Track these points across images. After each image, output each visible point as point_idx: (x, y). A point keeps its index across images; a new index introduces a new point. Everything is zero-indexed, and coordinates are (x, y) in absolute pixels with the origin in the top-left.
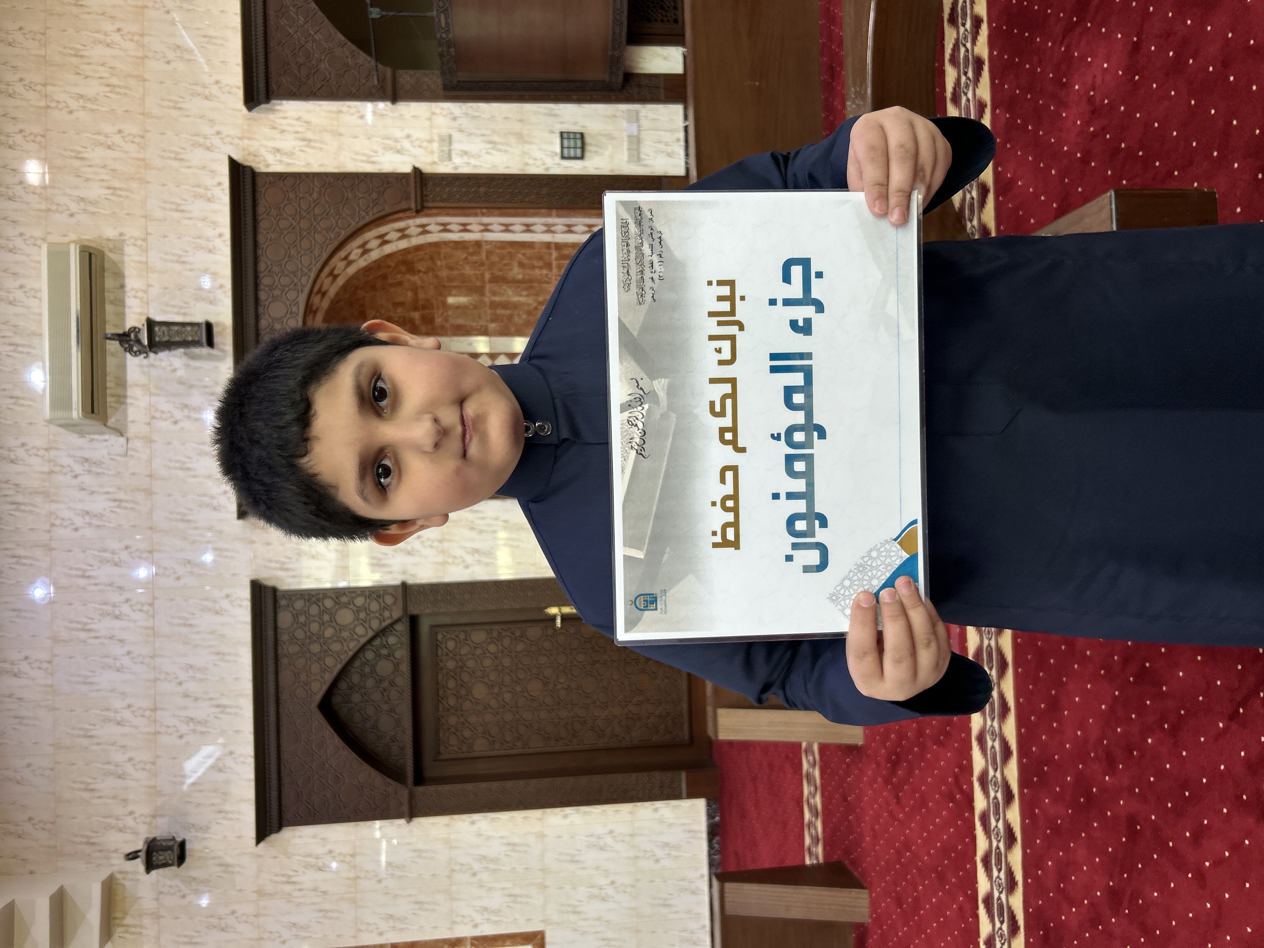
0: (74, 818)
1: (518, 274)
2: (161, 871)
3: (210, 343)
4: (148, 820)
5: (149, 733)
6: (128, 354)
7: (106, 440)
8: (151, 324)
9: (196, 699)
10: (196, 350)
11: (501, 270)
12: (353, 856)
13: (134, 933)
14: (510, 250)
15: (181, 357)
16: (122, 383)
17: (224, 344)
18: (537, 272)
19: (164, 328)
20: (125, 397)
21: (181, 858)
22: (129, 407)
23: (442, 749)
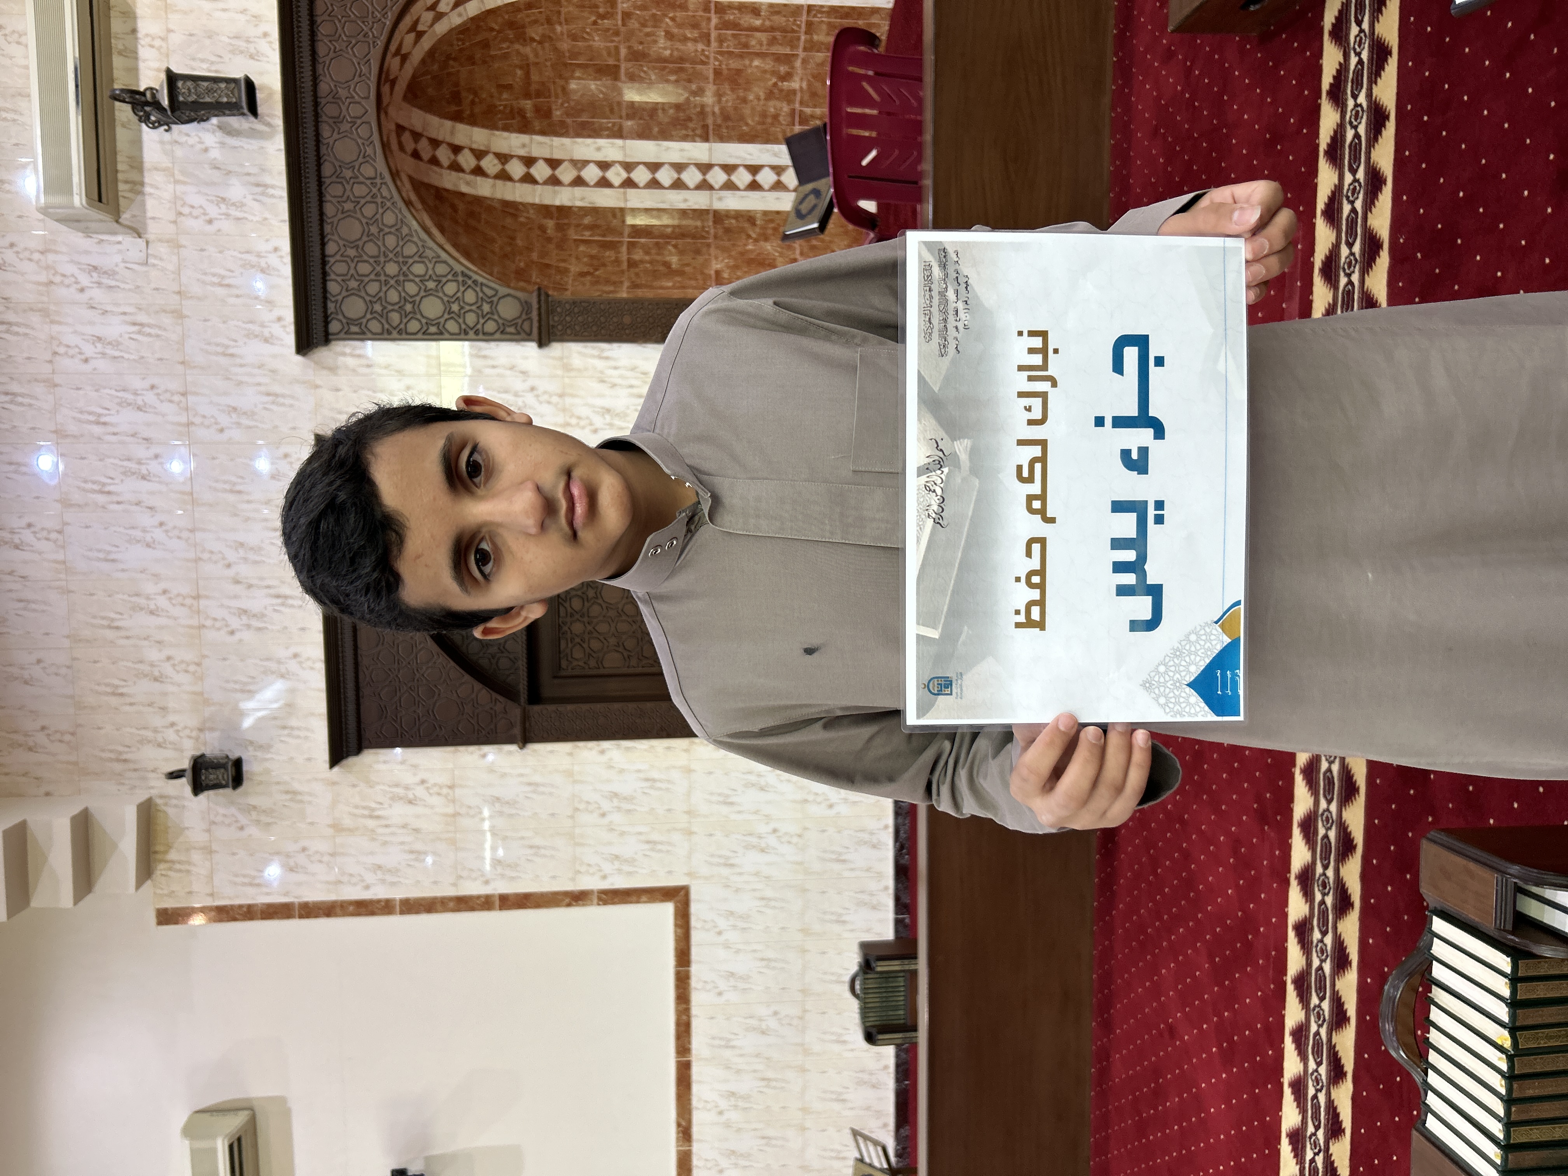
0: (99, 728)
1: (665, 48)
2: (211, 793)
3: (253, 109)
4: (194, 734)
5: (191, 627)
6: (143, 125)
7: (119, 243)
8: (172, 78)
9: (250, 586)
10: (234, 121)
11: (641, 43)
12: (451, 787)
13: (180, 871)
14: (654, 11)
15: (213, 132)
16: (137, 165)
17: (273, 116)
18: (690, 46)
19: (189, 84)
20: (142, 184)
21: (237, 780)
22: (147, 197)
23: (564, 664)
